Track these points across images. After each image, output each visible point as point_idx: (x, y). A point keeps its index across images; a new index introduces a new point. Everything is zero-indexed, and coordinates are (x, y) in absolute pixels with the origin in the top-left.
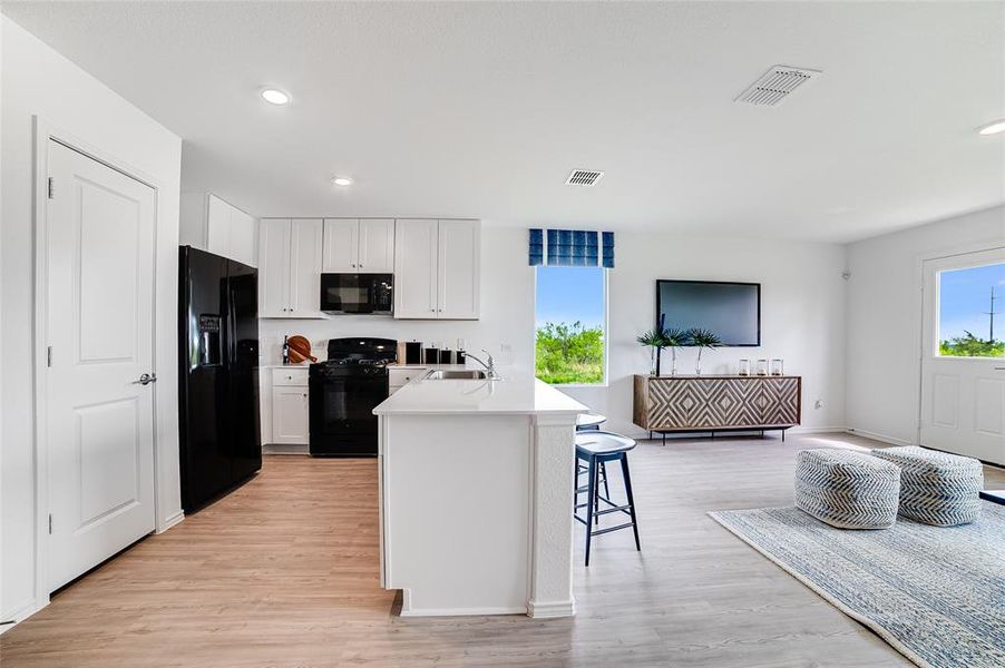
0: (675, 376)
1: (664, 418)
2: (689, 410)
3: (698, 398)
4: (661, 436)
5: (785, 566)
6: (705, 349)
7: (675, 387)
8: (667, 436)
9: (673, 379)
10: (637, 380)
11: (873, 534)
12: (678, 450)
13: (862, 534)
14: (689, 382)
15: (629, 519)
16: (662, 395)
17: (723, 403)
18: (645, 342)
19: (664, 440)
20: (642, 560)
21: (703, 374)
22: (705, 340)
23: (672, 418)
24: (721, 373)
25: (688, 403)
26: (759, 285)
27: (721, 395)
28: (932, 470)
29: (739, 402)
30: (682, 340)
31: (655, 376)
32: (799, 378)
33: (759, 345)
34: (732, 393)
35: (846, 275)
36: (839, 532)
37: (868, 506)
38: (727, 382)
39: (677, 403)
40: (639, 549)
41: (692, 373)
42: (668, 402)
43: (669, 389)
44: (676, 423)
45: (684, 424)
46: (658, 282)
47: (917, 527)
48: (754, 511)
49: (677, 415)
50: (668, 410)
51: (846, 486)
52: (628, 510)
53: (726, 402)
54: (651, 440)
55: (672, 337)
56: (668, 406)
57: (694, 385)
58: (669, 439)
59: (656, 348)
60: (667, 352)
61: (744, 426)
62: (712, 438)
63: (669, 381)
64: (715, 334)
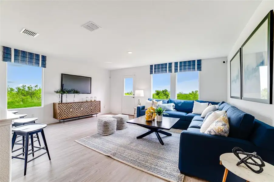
0: (67, 102)
1: (64, 115)
2: (71, 112)
3: (74, 108)
4: (63, 121)
5: (94, 149)
6: (76, 95)
7: (67, 106)
8: (65, 120)
9: (66, 103)
10: (54, 104)
11: (112, 135)
12: (69, 124)
13: (110, 135)
14: (71, 104)
15: (45, 151)
16: (63, 108)
17: (81, 109)
18: (57, 92)
19: (64, 122)
20: (51, 163)
21: (75, 102)
22: (77, 92)
23: (66, 115)
24: (81, 101)
25: (71, 110)
26: (91, 78)
27: (80, 107)
28: (122, 119)
29: (85, 108)
30: (69, 92)
31: (61, 103)
32: (100, 101)
33: (91, 93)
34: (84, 106)
35: (110, 77)
36: (106, 136)
37: (111, 129)
38: (82, 103)
39: (68, 110)
40: (50, 159)
41: (72, 101)
42: (65, 110)
43: (65, 107)
44: (68, 116)
45: (70, 116)
46: (62, 74)
47: (119, 130)
48: (88, 137)
49: (68, 114)
50: (65, 112)
51: (107, 126)
52: (45, 148)
53: (82, 109)
54: (60, 122)
55: (66, 91)
56: (65, 111)
57: (73, 105)
58: (65, 121)
59: (61, 94)
60: (64, 95)
61: (87, 114)
62: (79, 119)
63: (65, 104)
64: (79, 90)
